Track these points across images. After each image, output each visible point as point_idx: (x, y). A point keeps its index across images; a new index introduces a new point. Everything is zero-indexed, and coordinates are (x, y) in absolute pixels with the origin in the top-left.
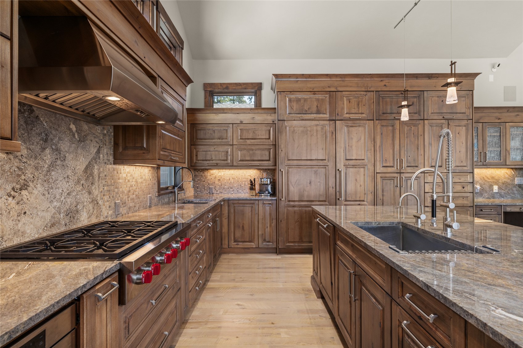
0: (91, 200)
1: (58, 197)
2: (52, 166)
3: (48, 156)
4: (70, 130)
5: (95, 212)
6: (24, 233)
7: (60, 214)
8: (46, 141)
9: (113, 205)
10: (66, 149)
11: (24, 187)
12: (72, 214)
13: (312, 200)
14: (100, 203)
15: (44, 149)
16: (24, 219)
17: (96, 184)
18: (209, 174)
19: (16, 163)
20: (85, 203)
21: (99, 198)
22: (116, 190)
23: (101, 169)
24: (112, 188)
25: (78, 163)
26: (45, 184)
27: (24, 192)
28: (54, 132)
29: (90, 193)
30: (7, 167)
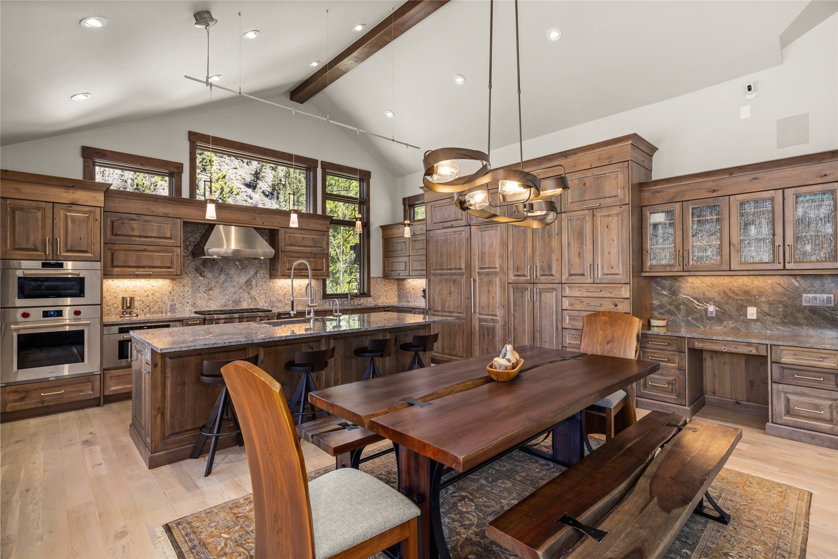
0: (250, 297)
1: (228, 294)
2: (225, 281)
3: (223, 277)
4: (236, 264)
5: (253, 303)
6: (210, 307)
7: (229, 301)
8: (221, 271)
9: (268, 301)
10: (233, 273)
11: (211, 289)
12: (237, 302)
13: (452, 310)
14: (257, 299)
15: (220, 274)
16: (210, 301)
17: (254, 289)
18: (407, 283)
19: (207, 280)
20: (246, 298)
21: (256, 297)
22: (272, 293)
23: (258, 282)
24: (268, 291)
25: (241, 279)
26: (221, 288)
27: (210, 291)
29: (249, 293)
30: (203, 282)
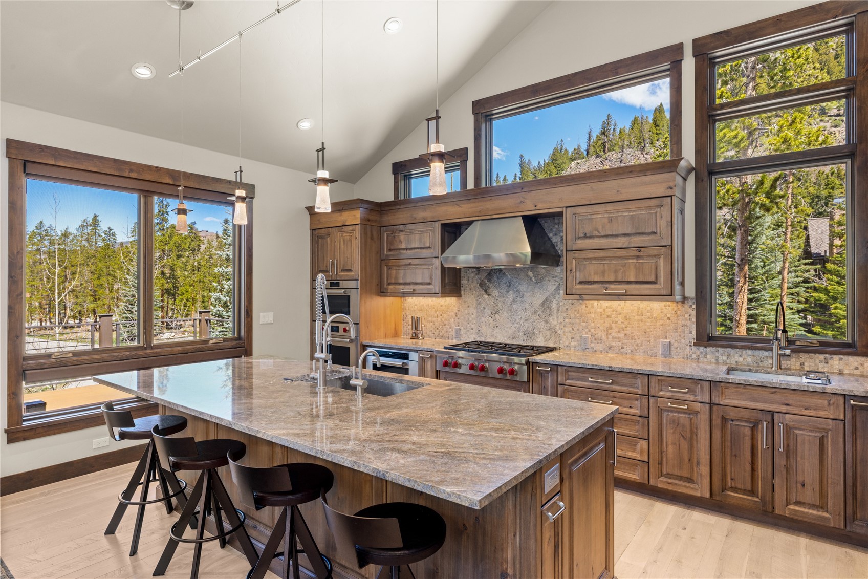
0: (548, 328)
1: (518, 321)
2: (514, 301)
3: (511, 295)
4: (528, 276)
5: (553, 338)
7: (519, 332)
8: (509, 286)
9: (578, 337)
10: (525, 290)
11: (497, 313)
12: (529, 334)
14: (559, 332)
15: (508, 291)
16: (497, 330)
17: (555, 316)
19: (493, 300)
20: (542, 330)
21: (558, 328)
22: (584, 324)
23: (561, 304)
24: (578, 321)
25: (535, 299)
26: (509, 312)
27: (496, 315)
28: (515, 280)
29: (547, 322)
30: (489, 302)
